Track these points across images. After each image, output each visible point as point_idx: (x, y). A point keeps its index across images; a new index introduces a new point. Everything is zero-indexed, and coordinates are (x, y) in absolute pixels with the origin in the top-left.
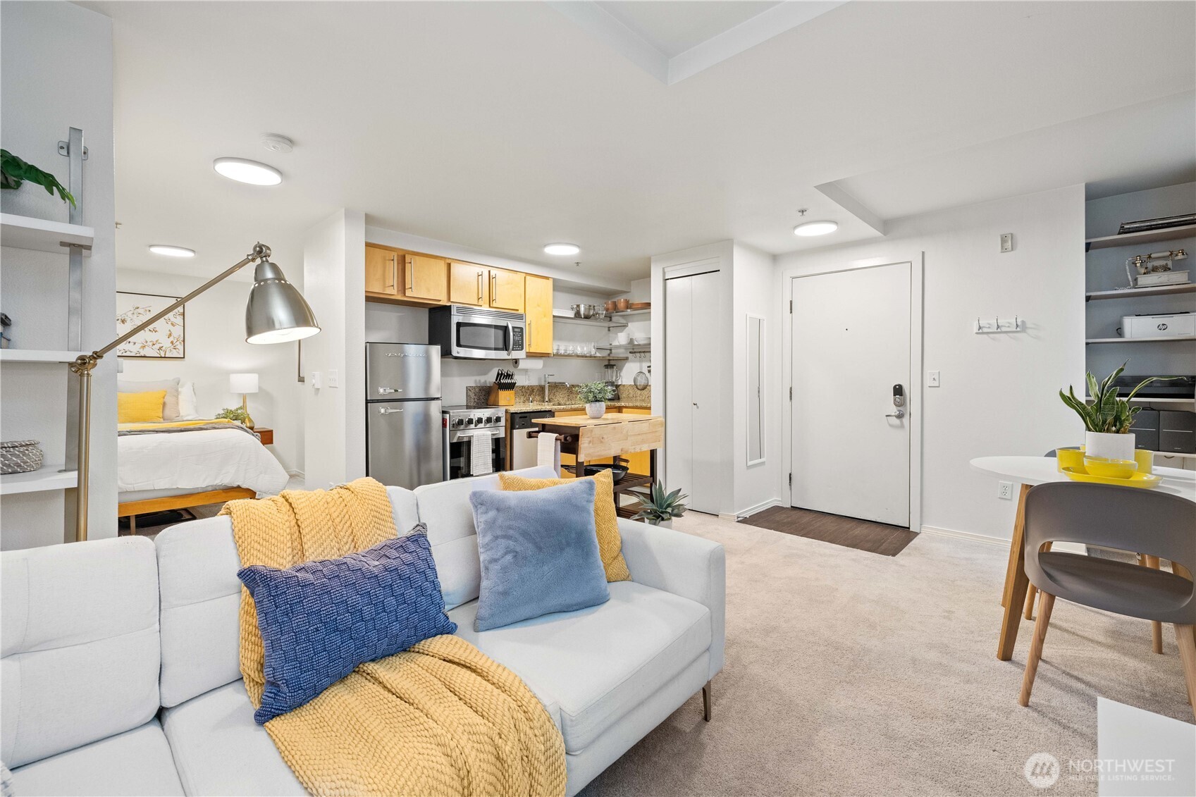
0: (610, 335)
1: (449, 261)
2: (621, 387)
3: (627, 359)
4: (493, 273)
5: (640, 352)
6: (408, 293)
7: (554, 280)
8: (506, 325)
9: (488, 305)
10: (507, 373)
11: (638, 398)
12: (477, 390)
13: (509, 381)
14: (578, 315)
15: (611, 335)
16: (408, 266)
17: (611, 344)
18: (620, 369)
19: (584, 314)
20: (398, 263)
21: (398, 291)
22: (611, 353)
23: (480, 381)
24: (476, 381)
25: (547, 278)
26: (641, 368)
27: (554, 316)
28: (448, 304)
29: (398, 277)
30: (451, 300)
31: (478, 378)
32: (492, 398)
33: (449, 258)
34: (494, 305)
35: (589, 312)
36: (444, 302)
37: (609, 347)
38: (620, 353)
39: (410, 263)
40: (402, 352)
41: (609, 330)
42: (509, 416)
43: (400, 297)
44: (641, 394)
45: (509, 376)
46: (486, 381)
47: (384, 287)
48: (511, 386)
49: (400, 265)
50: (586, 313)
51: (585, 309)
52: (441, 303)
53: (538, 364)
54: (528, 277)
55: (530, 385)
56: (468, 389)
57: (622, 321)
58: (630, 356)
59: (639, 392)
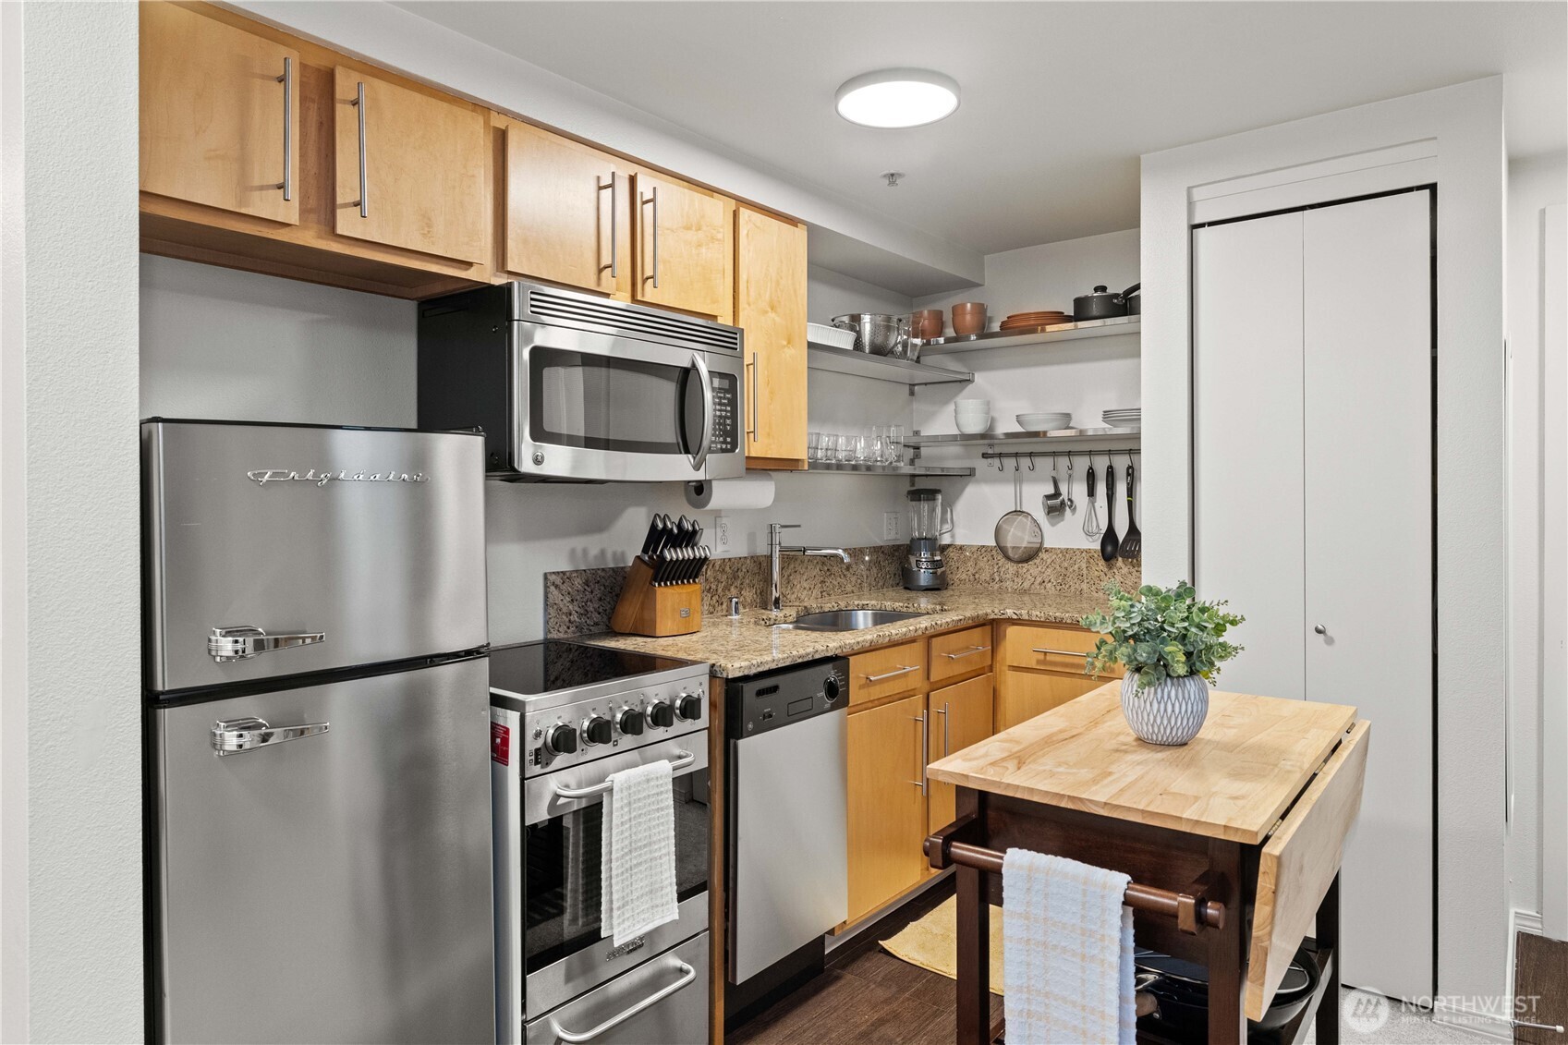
0: (915, 406)
1: (499, 122)
2: (952, 553)
3: (971, 473)
4: (645, 186)
5: (1016, 455)
6: (347, 223)
7: (814, 232)
8: (687, 364)
9: (628, 295)
10: (680, 526)
11: (1009, 584)
12: (578, 582)
13: (687, 553)
14: (858, 345)
15: (919, 406)
16: (344, 114)
17: (917, 433)
18: (949, 504)
19: (872, 344)
20: (303, 99)
21: (304, 212)
22: (917, 456)
23: (585, 551)
24: (573, 552)
25: (792, 221)
26: (1018, 497)
27: (811, 345)
28: (499, 281)
29: (303, 156)
30: (511, 267)
31: (579, 542)
32: (629, 611)
33: (503, 112)
34: (650, 294)
35: (887, 337)
36: (485, 273)
37: (913, 441)
38: (952, 458)
39: (355, 103)
40: (323, 460)
41: (912, 393)
42: (720, 689)
43: (310, 238)
44: (1017, 574)
45: (687, 537)
46: (603, 552)
47: (245, 187)
48: (691, 570)
49: (314, 107)
50: (879, 340)
51: (875, 326)
52: (471, 275)
53: (761, 493)
54: (745, 214)
55: (727, 556)
56: (552, 582)
57: (953, 365)
58: (981, 465)
59: (1011, 567)
